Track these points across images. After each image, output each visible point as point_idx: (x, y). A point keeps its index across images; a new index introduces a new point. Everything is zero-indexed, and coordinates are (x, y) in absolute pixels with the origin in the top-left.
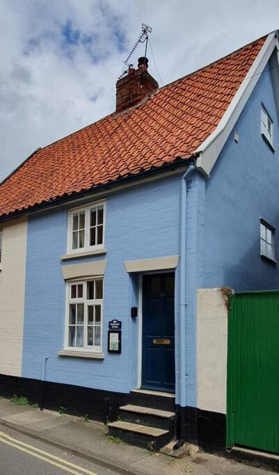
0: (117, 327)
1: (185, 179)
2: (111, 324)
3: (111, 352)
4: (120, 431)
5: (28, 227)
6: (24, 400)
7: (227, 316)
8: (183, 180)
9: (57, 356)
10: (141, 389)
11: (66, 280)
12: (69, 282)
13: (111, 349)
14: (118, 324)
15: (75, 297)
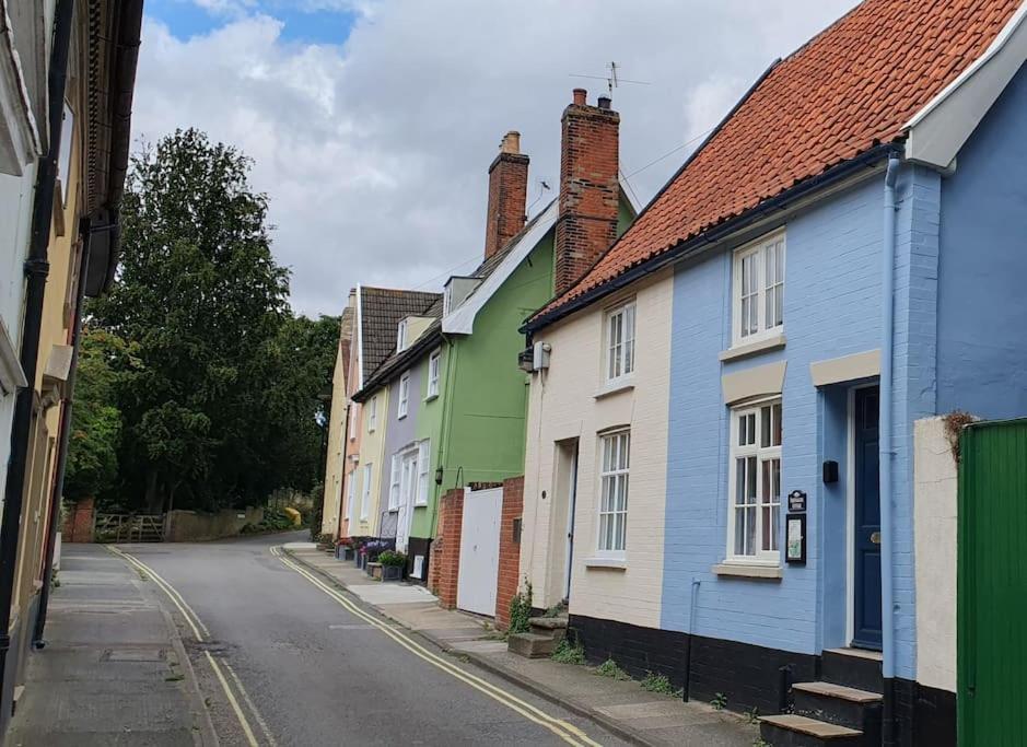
0: (799, 506)
1: (888, 185)
2: (792, 500)
3: (792, 562)
4: (776, 729)
5: (674, 288)
6: (662, 680)
7: (955, 475)
8: (887, 188)
9: (713, 578)
10: (854, 647)
11: (729, 405)
12: (736, 410)
13: (790, 556)
14: (802, 500)
15: (744, 444)
